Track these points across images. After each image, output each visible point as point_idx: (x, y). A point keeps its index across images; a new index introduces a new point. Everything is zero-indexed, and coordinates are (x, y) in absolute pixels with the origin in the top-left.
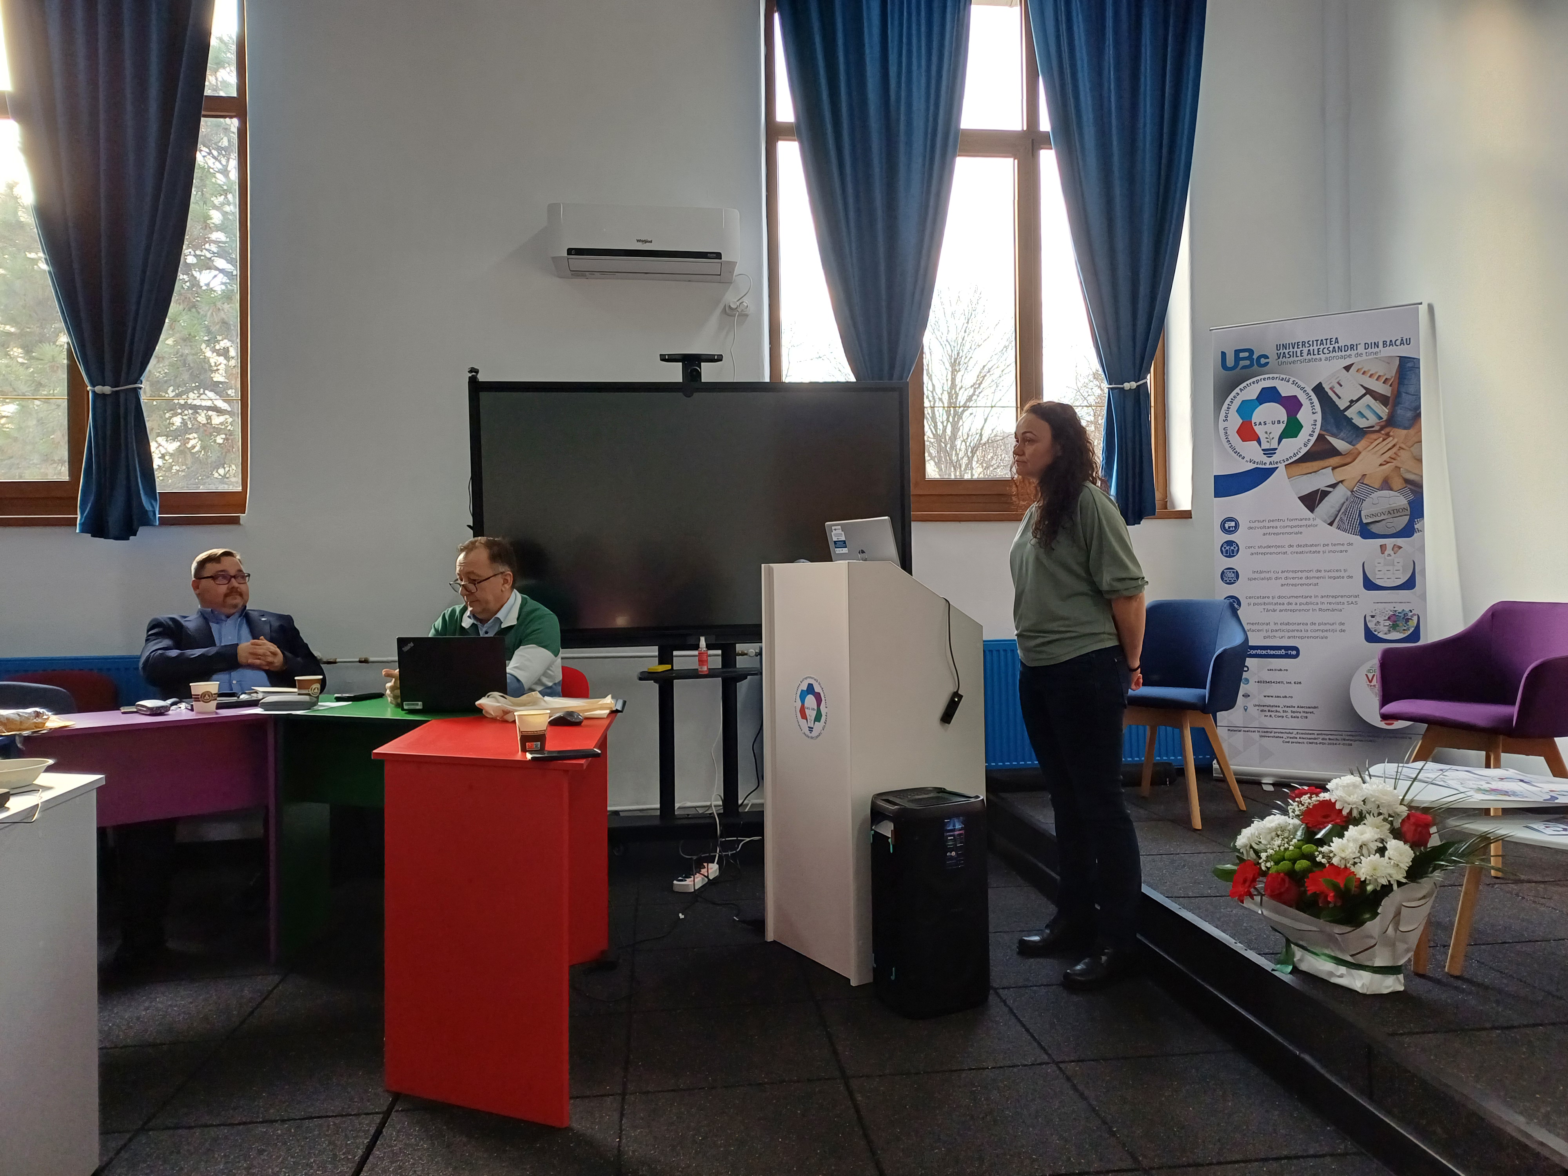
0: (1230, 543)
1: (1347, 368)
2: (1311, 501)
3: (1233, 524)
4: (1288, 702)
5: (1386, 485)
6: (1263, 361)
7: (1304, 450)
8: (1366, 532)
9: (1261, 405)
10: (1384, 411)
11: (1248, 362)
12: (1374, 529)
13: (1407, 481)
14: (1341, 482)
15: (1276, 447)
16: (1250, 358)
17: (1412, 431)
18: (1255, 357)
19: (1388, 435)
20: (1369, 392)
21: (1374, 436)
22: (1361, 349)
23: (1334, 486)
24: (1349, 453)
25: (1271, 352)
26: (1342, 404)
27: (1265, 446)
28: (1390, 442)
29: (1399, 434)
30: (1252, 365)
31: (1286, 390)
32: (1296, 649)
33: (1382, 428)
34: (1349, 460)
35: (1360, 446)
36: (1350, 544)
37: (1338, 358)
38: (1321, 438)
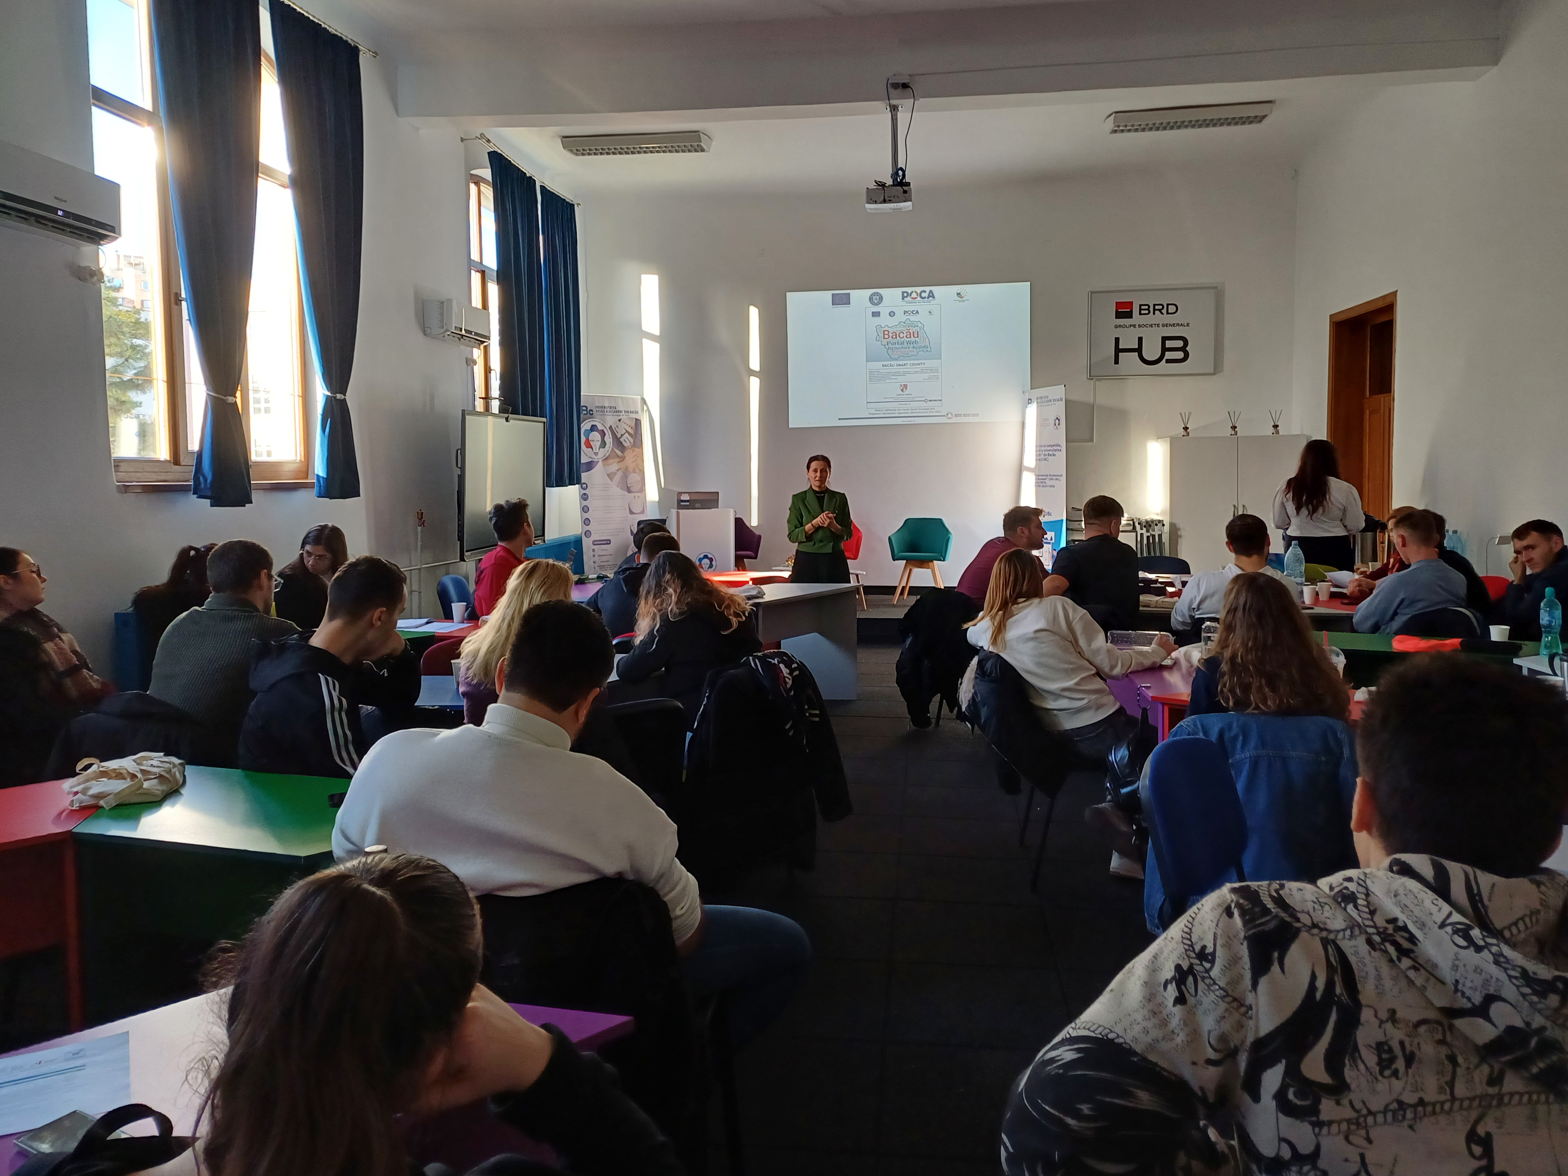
0: (585, 494)
1: (620, 420)
2: (610, 476)
3: (585, 485)
4: (608, 563)
5: (634, 472)
6: (591, 412)
7: (608, 454)
8: (629, 491)
9: (592, 431)
10: (632, 440)
11: (585, 412)
12: (632, 489)
13: (640, 469)
14: (620, 469)
15: (597, 451)
16: (586, 410)
17: (641, 449)
18: (588, 410)
19: (633, 451)
20: (627, 431)
21: (629, 450)
22: (623, 412)
23: (618, 470)
24: (622, 457)
25: (594, 410)
26: (619, 437)
27: (595, 451)
28: (635, 453)
29: (637, 450)
30: (587, 414)
31: (600, 427)
32: (610, 540)
33: (632, 447)
34: (622, 460)
35: (626, 454)
36: (624, 495)
37: (618, 415)
38: (612, 449)
